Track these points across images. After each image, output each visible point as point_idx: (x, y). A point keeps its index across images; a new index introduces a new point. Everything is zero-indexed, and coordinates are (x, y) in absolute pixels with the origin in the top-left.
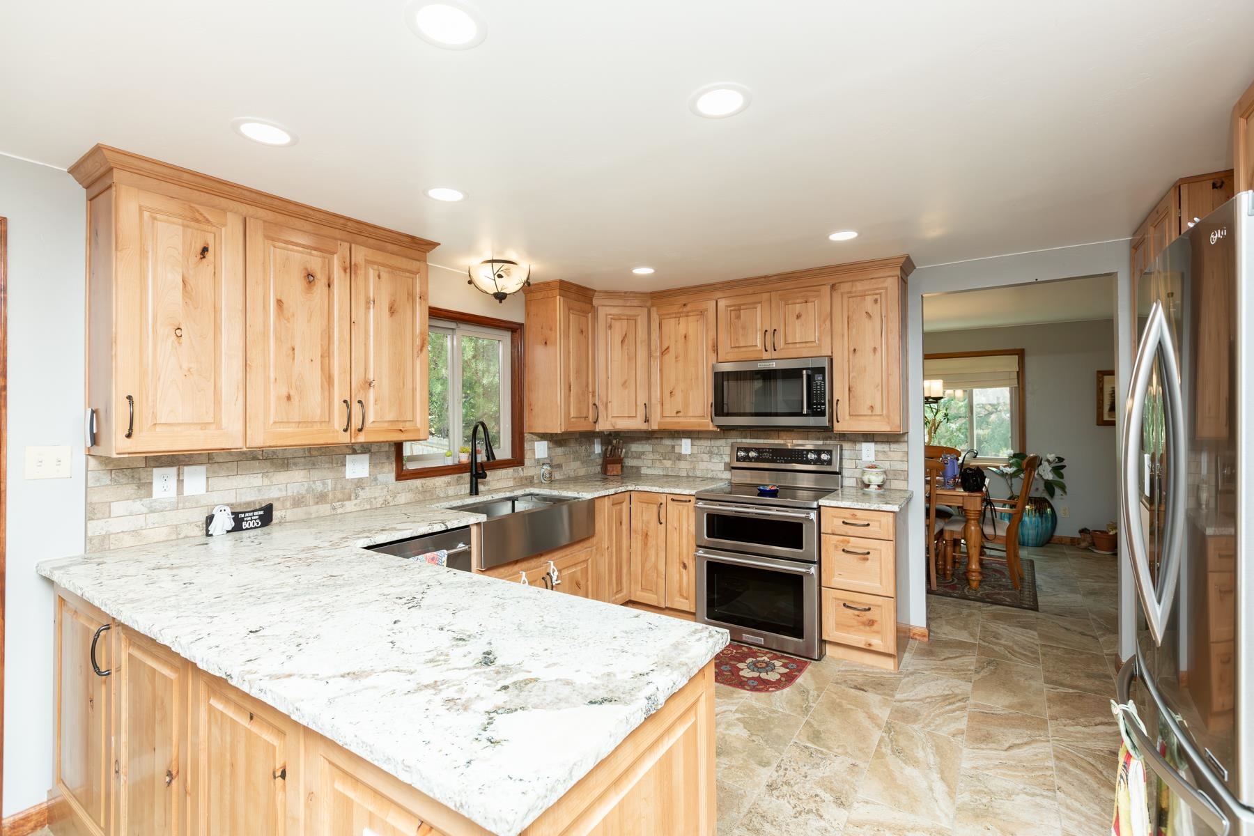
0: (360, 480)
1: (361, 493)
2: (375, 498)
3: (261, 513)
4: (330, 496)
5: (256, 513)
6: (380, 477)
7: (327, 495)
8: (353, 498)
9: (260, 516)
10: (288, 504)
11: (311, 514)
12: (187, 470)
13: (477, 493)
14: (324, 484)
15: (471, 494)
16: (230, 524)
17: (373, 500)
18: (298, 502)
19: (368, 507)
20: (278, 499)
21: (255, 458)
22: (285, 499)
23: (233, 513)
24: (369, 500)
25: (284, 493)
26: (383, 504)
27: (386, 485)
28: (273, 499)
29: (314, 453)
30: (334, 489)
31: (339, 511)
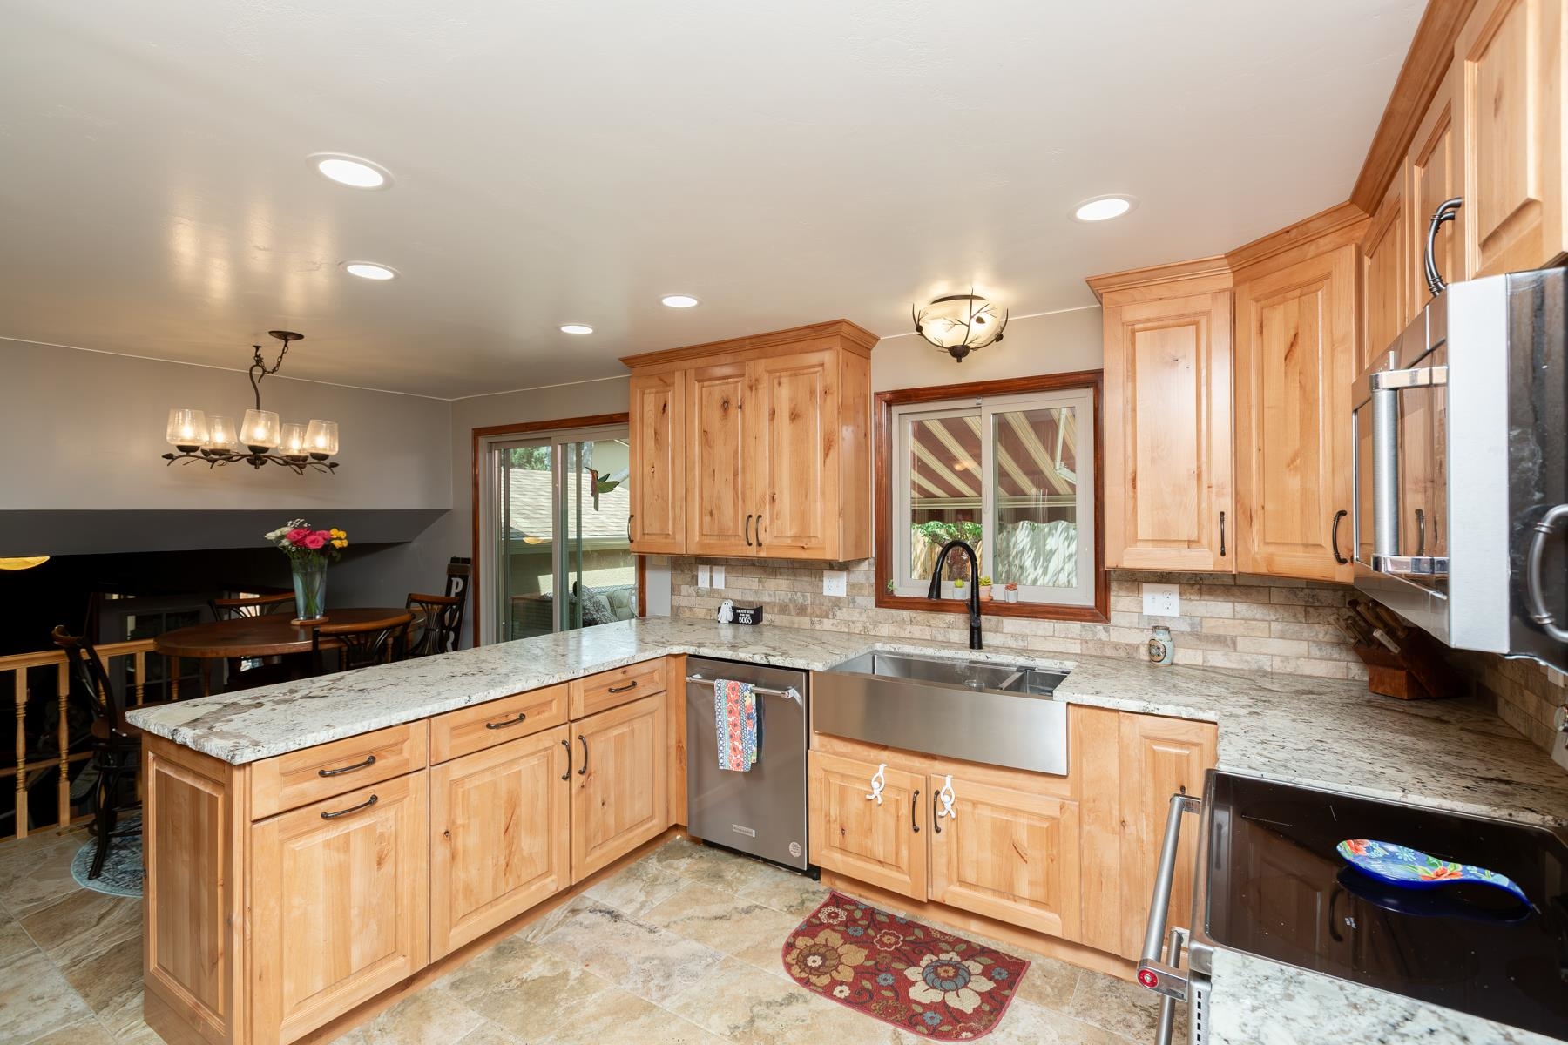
0: (838, 599)
1: (838, 613)
2: (853, 622)
3: (752, 612)
4: (809, 610)
5: (748, 612)
6: (859, 599)
7: (806, 608)
8: (831, 616)
9: (751, 615)
10: (776, 610)
11: (794, 624)
12: (715, 568)
13: (980, 647)
14: (804, 596)
15: (972, 646)
16: (730, 617)
17: (851, 623)
18: (784, 609)
19: (846, 630)
20: (768, 603)
21: (753, 565)
22: (775, 604)
23: (733, 608)
24: (847, 623)
25: (773, 599)
26: (861, 631)
27: (865, 609)
28: (765, 603)
29: (797, 565)
30: (813, 603)
31: (818, 627)
